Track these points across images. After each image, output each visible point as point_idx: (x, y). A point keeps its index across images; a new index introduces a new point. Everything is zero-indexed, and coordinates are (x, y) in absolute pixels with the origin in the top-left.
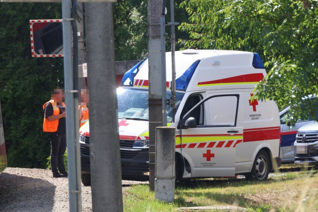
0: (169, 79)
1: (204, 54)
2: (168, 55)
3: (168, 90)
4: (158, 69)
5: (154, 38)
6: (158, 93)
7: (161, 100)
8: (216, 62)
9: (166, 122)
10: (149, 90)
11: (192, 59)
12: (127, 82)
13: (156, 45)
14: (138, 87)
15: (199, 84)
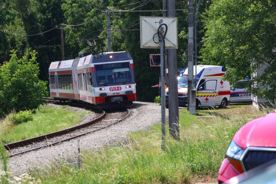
0: (194, 74)
1: (206, 67)
2: (194, 66)
3: (194, 78)
4: (191, 71)
5: (190, 61)
6: (191, 79)
7: (192, 81)
8: (210, 69)
9: (193, 88)
10: (188, 78)
11: (202, 68)
12: (181, 75)
13: (190, 63)
14: (184, 77)
15: (204, 76)
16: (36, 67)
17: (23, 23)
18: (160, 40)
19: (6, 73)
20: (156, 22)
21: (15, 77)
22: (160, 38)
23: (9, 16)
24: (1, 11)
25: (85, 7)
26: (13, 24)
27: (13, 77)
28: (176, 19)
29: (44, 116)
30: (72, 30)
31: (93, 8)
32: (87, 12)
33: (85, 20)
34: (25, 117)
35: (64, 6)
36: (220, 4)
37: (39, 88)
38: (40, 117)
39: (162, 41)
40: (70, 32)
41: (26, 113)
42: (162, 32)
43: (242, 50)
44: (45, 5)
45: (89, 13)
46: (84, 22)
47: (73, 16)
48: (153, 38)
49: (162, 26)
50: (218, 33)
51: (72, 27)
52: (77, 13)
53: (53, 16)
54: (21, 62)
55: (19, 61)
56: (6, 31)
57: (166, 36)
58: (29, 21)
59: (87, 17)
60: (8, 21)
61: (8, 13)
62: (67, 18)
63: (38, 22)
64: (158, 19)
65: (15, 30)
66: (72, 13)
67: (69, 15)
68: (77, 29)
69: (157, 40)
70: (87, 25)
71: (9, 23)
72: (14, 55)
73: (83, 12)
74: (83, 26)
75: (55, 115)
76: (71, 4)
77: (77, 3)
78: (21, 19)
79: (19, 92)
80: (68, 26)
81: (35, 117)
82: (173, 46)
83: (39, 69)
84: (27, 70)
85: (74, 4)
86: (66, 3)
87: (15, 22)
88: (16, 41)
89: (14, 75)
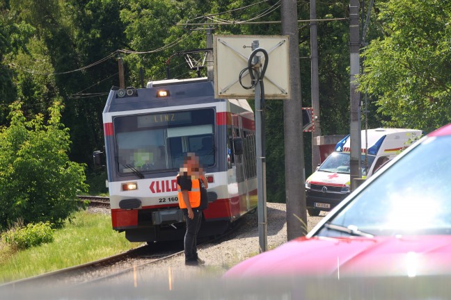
0: (363, 147)
3: (363, 154)
5: (354, 121)
6: (356, 156)
7: (358, 161)
8: (397, 137)
9: (361, 175)
10: (350, 154)
11: (381, 135)
12: (339, 149)
13: (354, 126)
14: (345, 152)
15: (386, 150)
16: (63, 135)
17: (46, 48)
18: (253, 83)
19: (5, 150)
20: (245, 47)
21: (22, 156)
22: (253, 77)
23: (17, 36)
24: (2, 26)
25: (165, 15)
26: (25, 51)
27: (18, 156)
28: (286, 39)
29: (75, 233)
30: (142, 63)
31: (182, 18)
32: (170, 26)
33: (166, 41)
34: (36, 236)
35: (125, 15)
36: (391, 7)
37: (69, 177)
38: (68, 236)
39: (259, 85)
40: (138, 65)
41: (41, 228)
42: (258, 65)
43: (437, 100)
44: (89, 12)
45: (173, 28)
46: (164, 45)
47: (143, 34)
48: (240, 77)
49: (258, 54)
50: (388, 65)
51: (142, 55)
52: (152, 26)
53: (105, 35)
54: (34, 126)
55: (30, 124)
56: (13, 65)
57: (266, 74)
58: (58, 44)
59: (170, 34)
60: (14, 45)
61: (14, 30)
62: (132, 39)
63: (75, 46)
64: (249, 40)
65: (31, 64)
66: (141, 27)
67: (136, 33)
68: (152, 58)
69: (247, 81)
70: (171, 50)
71: (17, 49)
72: (17, 114)
73: (162, 26)
74: (161, 53)
75: (98, 231)
76: (139, 11)
77: (151, 8)
78: (42, 41)
79: (32, 186)
80: (134, 55)
81: (58, 236)
82: (280, 93)
83: (70, 139)
84: (46, 142)
85: (143, 11)
86: (129, 8)
87: (28, 47)
88: (35, 85)
89: (19, 153)
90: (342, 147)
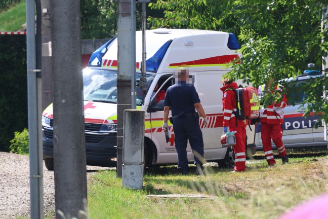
0: (139, 59)
1: (176, 34)
3: (138, 71)
4: (128, 49)
5: (124, 15)
7: (130, 81)
8: (189, 43)
9: (135, 105)
10: (118, 71)
12: (95, 62)
13: (125, 23)
14: (106, 67)
15: (171, 65)
90: (100, 60)
